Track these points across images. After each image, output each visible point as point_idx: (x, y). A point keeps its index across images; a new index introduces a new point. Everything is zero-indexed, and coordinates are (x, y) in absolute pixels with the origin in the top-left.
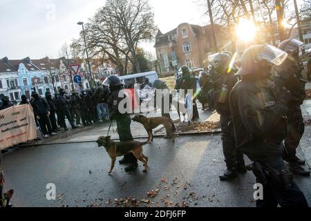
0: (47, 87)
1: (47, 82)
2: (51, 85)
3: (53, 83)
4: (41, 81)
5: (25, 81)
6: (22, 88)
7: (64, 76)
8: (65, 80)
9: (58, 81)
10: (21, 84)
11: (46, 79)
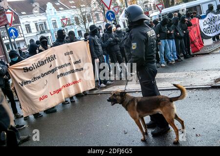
0: (79, 29)
1: (78, 23)
2: (83, 26)
3: (85, 24)
4: (72, 22)
5: (55, 24)
6: (52, 32)
7: (97, 15)
8: (98, 20)
9: (90, 21)
10: (50, 27)
11: (77, 19)
